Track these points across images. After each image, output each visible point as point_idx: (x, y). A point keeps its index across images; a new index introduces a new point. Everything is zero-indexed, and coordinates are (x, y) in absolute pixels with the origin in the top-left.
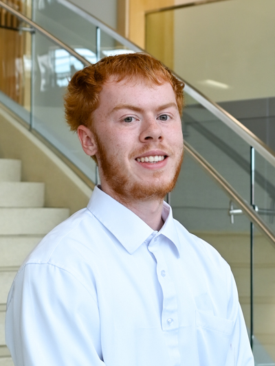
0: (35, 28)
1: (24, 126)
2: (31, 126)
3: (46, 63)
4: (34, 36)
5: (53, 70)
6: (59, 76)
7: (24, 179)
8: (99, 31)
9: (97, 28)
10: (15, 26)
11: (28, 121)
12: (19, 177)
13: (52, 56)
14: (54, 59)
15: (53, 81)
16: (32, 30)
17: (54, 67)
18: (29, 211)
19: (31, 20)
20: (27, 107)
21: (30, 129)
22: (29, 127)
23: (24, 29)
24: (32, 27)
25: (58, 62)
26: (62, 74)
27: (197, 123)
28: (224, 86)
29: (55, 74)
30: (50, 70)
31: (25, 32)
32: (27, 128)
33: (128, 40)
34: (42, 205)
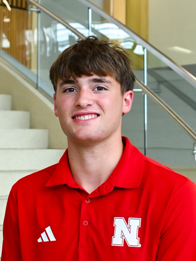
0: (40, 9)
1: (32, 85)
2: (37, 85)
3: (50, 34)
4: (39, 15)
5: (55, 40)
6: (60, 44)
7: (32, 127)
8: (90, 10)
9: (89, 8)
10: (24, 6)
11: (35, 82)
12: (28, 125)
13: (55, 28)
14: (55, 31)
15: (55, 48)
16: (39, 10)
17: (56, 37)
18: (37, 151)
19: (37, 3)
20: (34, 70)
21: (37, 87)
22: (36, 86)
23: (32, 9)
24: (38, 8)
25: (59, 33)
26: (63, 42)
27: (166, 81)
28: (188, 51)
29: (57, 43)
30: (53, 39)
31: (32, 11)
32: (34, 86)
33: (113, 17)
34: (46, 146)
